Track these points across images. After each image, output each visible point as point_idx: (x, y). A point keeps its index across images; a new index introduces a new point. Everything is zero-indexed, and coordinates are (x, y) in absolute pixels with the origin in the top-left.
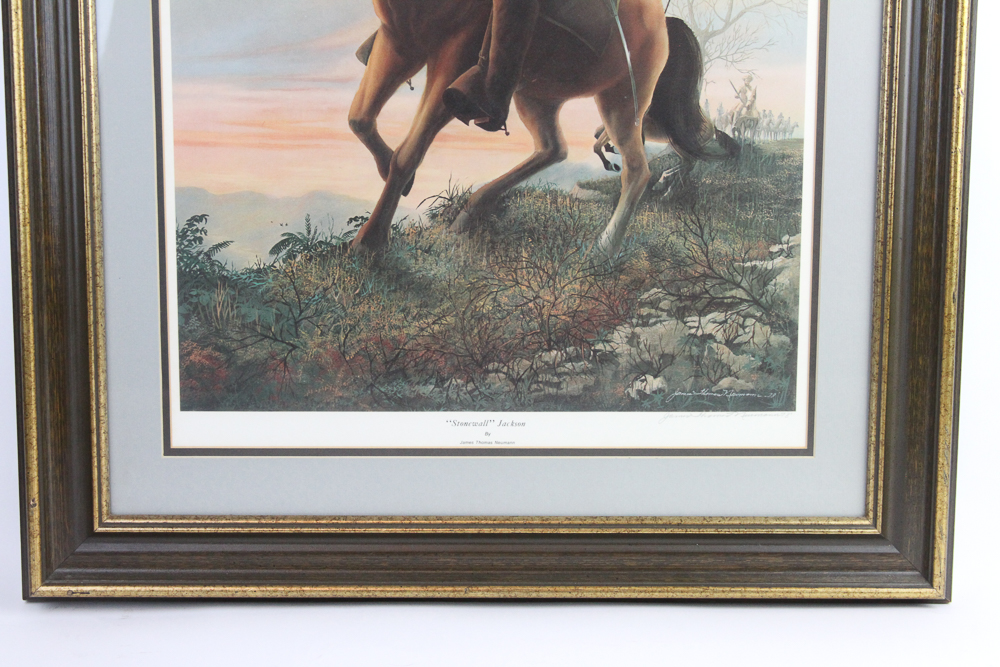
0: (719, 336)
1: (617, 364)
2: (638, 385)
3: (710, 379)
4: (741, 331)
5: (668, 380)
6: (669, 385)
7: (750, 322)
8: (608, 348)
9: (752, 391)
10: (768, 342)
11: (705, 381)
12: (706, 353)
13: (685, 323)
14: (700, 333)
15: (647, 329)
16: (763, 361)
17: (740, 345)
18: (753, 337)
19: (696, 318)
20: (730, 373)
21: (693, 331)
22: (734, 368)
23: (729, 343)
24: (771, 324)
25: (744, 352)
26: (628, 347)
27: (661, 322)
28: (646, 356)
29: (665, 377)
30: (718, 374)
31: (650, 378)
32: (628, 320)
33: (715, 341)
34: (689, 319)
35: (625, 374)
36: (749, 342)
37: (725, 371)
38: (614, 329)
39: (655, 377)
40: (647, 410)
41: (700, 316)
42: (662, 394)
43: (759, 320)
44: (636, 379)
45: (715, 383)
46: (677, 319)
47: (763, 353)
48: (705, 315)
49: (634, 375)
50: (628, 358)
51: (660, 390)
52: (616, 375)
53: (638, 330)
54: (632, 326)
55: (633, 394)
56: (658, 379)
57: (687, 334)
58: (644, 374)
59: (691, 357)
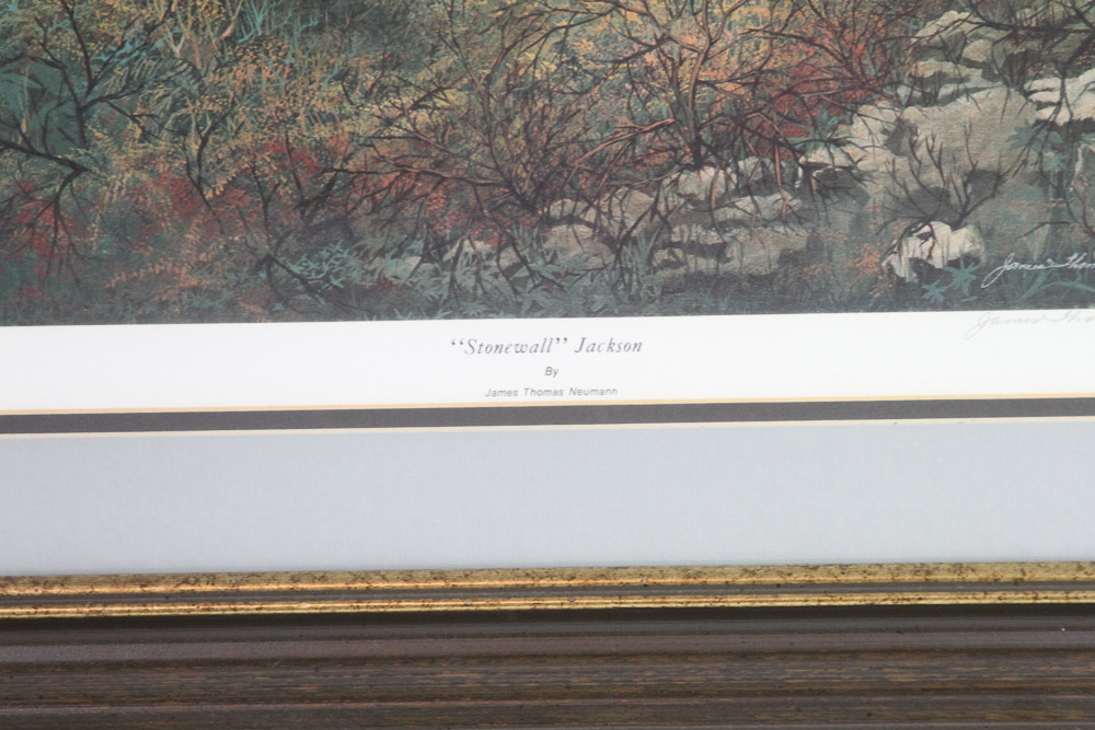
1: (863, 198)
2: (914, 247)
5: (986, 234)
6: (988, 246)
8: (840, 160)
11: (1078, 235)
12: (1078, 167)
13: (1027, 94)
14: (1063, 117)
15: (933, 111)
19: (1054, 82)
21: (1047, 113)
26: (888, 155)
27: (968, 92)
28: (932, 177)
29: (978, 227)
31: (942, 229)
32: (888, 91)
34: (1037, 84)
35: (880, 221)
38: (854, 112)
39: (955, 226)
40: (935, 307)
41: (1064, 76)
42: (972, 268)
44: (908, 232)
46: (1007, 84)
48: (1078, 74)
49: (903, 224)
50: (889, 182)
51: (968, 259)
52: (859, 222)
53: (912, 113)
54: (897, 103)
55: (902, 270)
56: (963, 232)
57: (1032, 122)
58: (927, 221)
59: (1042, 176)
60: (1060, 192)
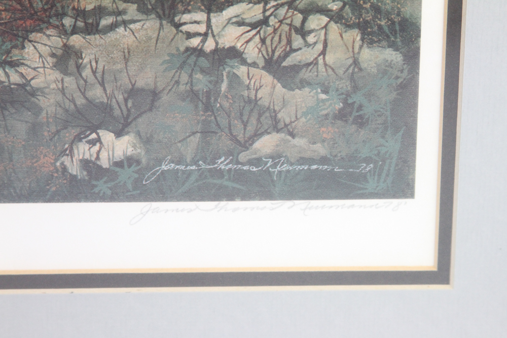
0: (252, 52)
1: (37, 110)
2: (83, 150)
3: (234, 139)
4: (297, 41)
5: (146, 141)
6: (147, 151)
7: (316, 21)
8: (15, 78)
9: (324, 160)
10: (356, 62)
11: (225, 142)
12: (224, 87)
13: (178, 26)
14: (210, 45)
15: (95, 39)
16: (345, 102)
17: (296, 68)
18: (323, 53)
19: (201, 16)
20: (276, 126)
21: (195, 42)
22: (284, 116)
23: (272, 65)
24: (363, 27)
25: (304, 84)
26: (56, 75)
27: (125, 23)
28: (97, 93)
29: (138, 134)
30: (251, 129)
31: (107, 136)
32: (53, 21)
33: (244, 62)
34: (186, 17)
35: (53, 129)
36: (315, 63)
37: (266, 121)
38: (25, 38)
39: (119, 134)
40: (103, 198)
41: (209, 11)
42: (133, 168)
43: (336, 17)
44: (78, 138)
45: (246, 145)
46: (160, 17)
47: (345, 85)
48: (221, 9)
49: (74, 132)
50: (60, 97)
51: (130, 161)
52: (34, 129)
53: (76, 40)
54: (63, 32)
55: (74, 169)
56: (126, 138)
57: (182, 49)
58: (94, 129)
59: (193, 95)
60: (208, 107)
